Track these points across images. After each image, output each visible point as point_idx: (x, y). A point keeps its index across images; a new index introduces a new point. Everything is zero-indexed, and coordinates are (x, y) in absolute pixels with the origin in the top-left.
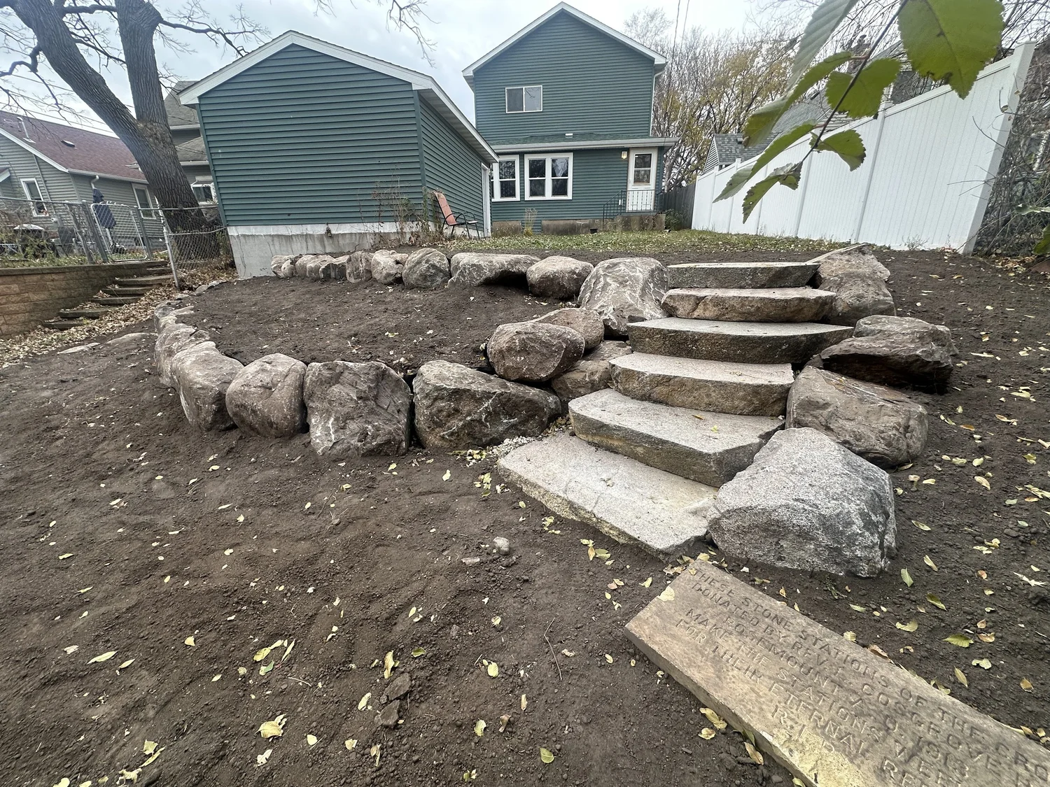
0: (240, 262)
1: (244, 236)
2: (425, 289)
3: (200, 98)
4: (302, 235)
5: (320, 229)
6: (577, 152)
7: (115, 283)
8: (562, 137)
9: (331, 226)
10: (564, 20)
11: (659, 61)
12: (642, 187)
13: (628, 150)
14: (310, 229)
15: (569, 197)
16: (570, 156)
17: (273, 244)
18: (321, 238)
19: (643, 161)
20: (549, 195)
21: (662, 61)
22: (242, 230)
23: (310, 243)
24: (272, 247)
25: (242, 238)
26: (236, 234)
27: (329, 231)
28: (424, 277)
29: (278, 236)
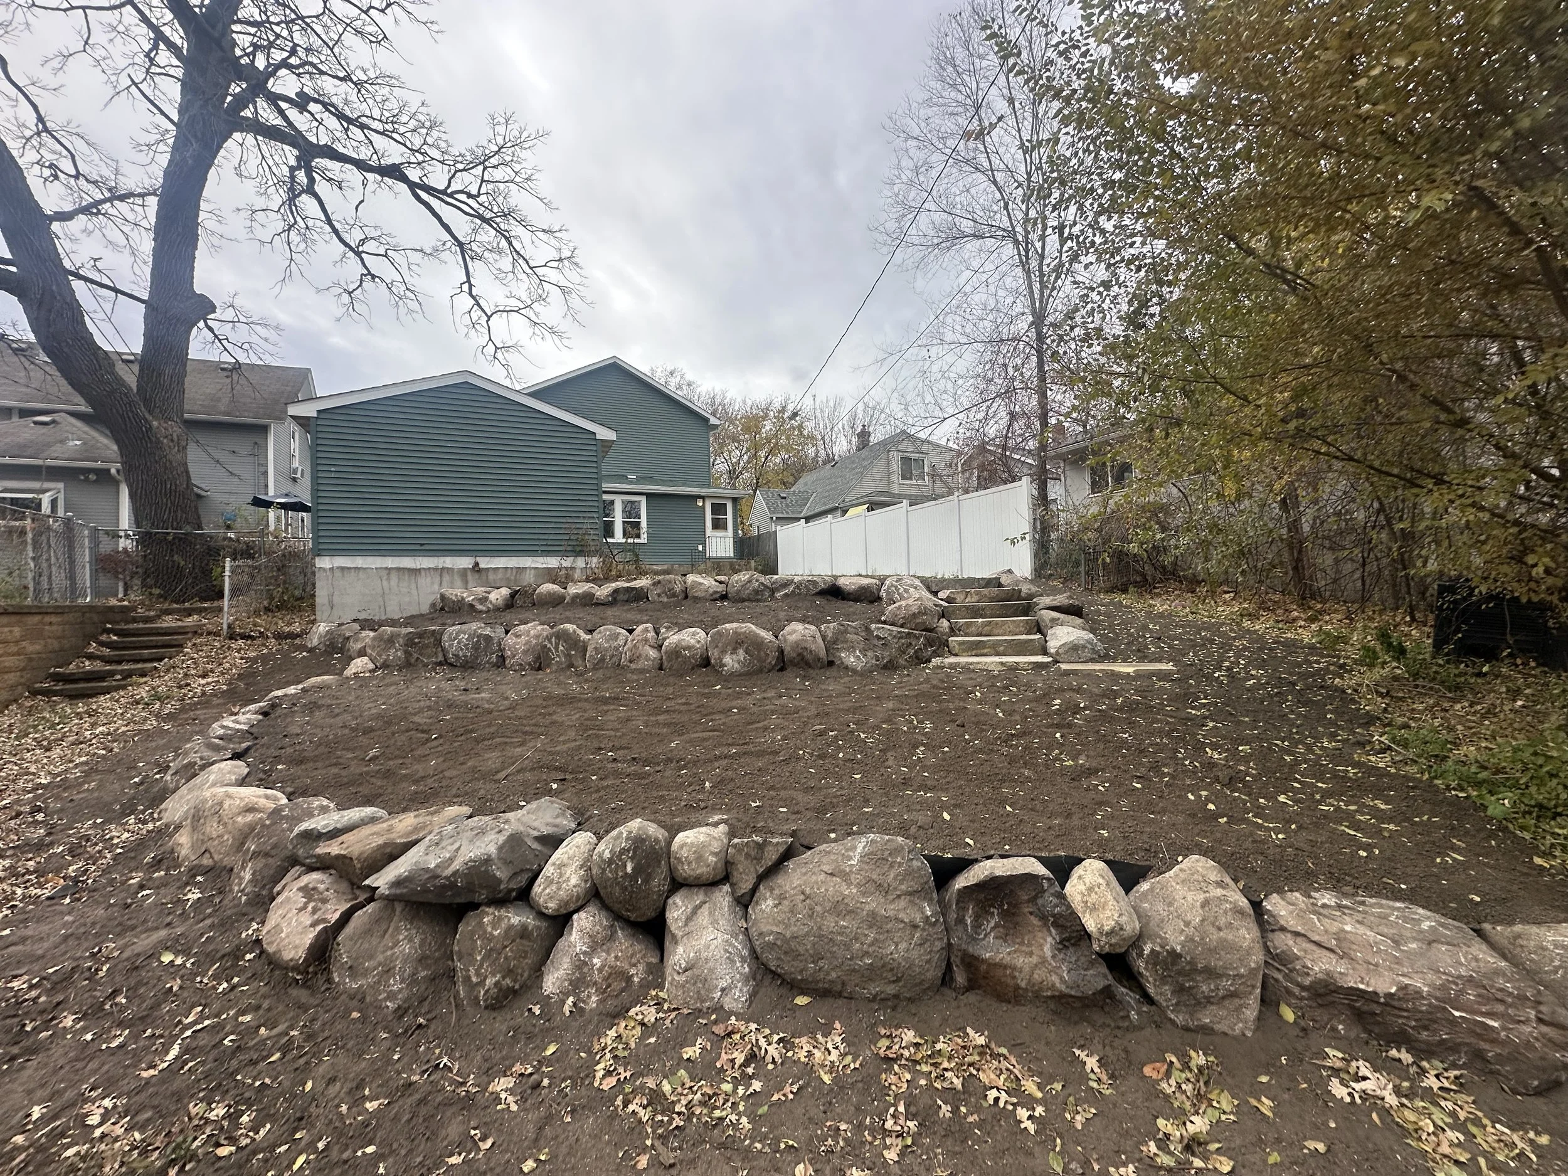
0: (326, 601)
1: (342, 569)
2: (758, 601)
3: (319, 412)
4: (436, 569)
5: (466, 562)
6: (649, 496)
7: (108, 631)
8: (623, 479)
9: (479, 559)
10: (615, 370)
11: (713, 421)
12: (720, 533)
13: (703, 498)
14: (448, 562)
15: (644, 539)
16: (643, 499)
17: (388, 579)
18: (463, 573)
19: (719, 509)
20: (619, 537)
21: (717, 422)
22: (341, 561)
23: (446, 578)
24: (385, 583)
25: (338, 574)
26: (328, 566)
27: (477, 564)
28: (756, 592)
29: (398, 569)
